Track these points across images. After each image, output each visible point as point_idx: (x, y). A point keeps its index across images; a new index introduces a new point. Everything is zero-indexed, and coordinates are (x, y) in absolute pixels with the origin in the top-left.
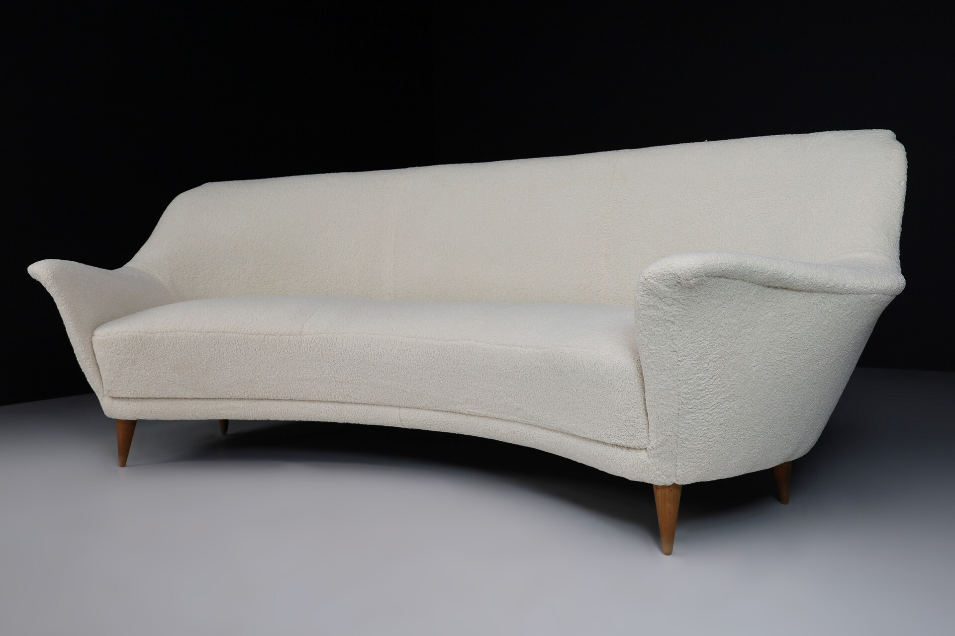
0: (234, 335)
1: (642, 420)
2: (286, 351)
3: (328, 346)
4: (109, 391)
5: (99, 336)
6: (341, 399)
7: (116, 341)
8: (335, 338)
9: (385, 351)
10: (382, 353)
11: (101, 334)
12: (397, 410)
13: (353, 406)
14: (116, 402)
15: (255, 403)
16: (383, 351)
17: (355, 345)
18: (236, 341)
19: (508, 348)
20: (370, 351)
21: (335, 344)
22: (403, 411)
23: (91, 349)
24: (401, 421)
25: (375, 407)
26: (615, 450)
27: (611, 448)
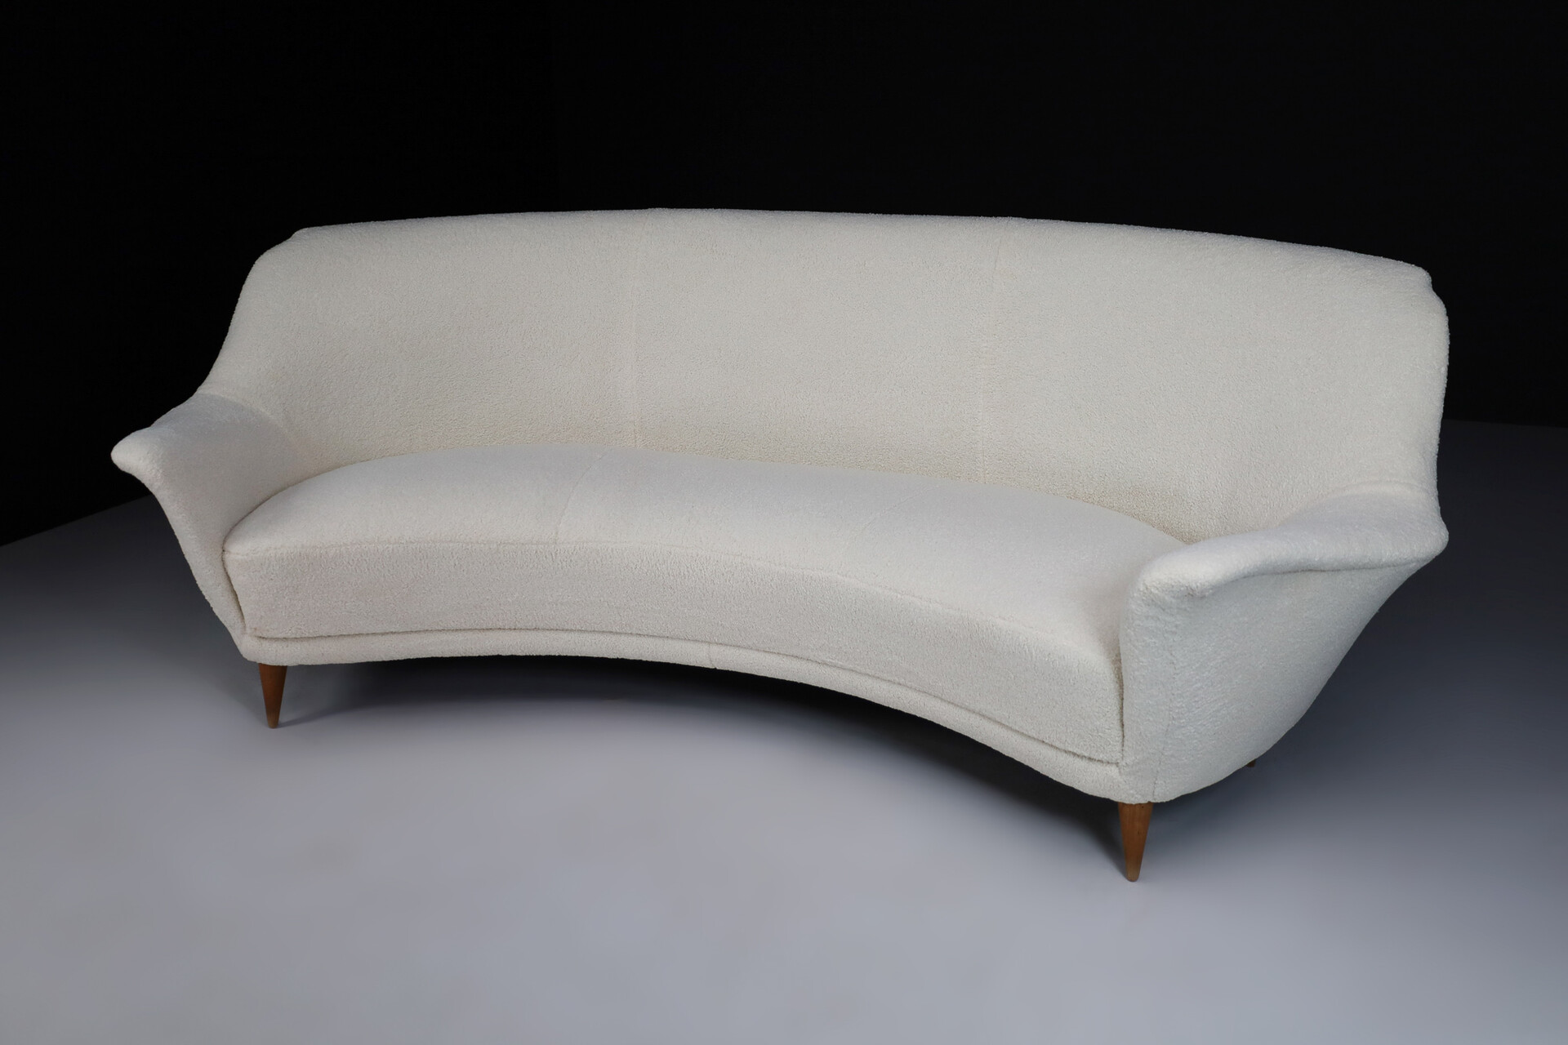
0: (451, 545)
1: (1116, 732)
2: (531, 566)
3: (599, 560)
4: (255, 629)
5: (238, 554)
6: (616, 629)
7: (267, 562)
8: (609, 551)
9: (691, 571)
10: (686, 573)
11: (241, 550)
12: (705, 647)
13: (634, 639)
14: (266, 644)
15: (481, 635)
16: (688, 572)
17: (642, 561)
18: (454, 554)
19: (899, 596)
20: (667, 569)
21: (611, 557)
22: (715, 649)
23: (222, 571)
24: (711, 661)
25: (670, 641)
26: (1071, 758)
27: (1065, 755)
